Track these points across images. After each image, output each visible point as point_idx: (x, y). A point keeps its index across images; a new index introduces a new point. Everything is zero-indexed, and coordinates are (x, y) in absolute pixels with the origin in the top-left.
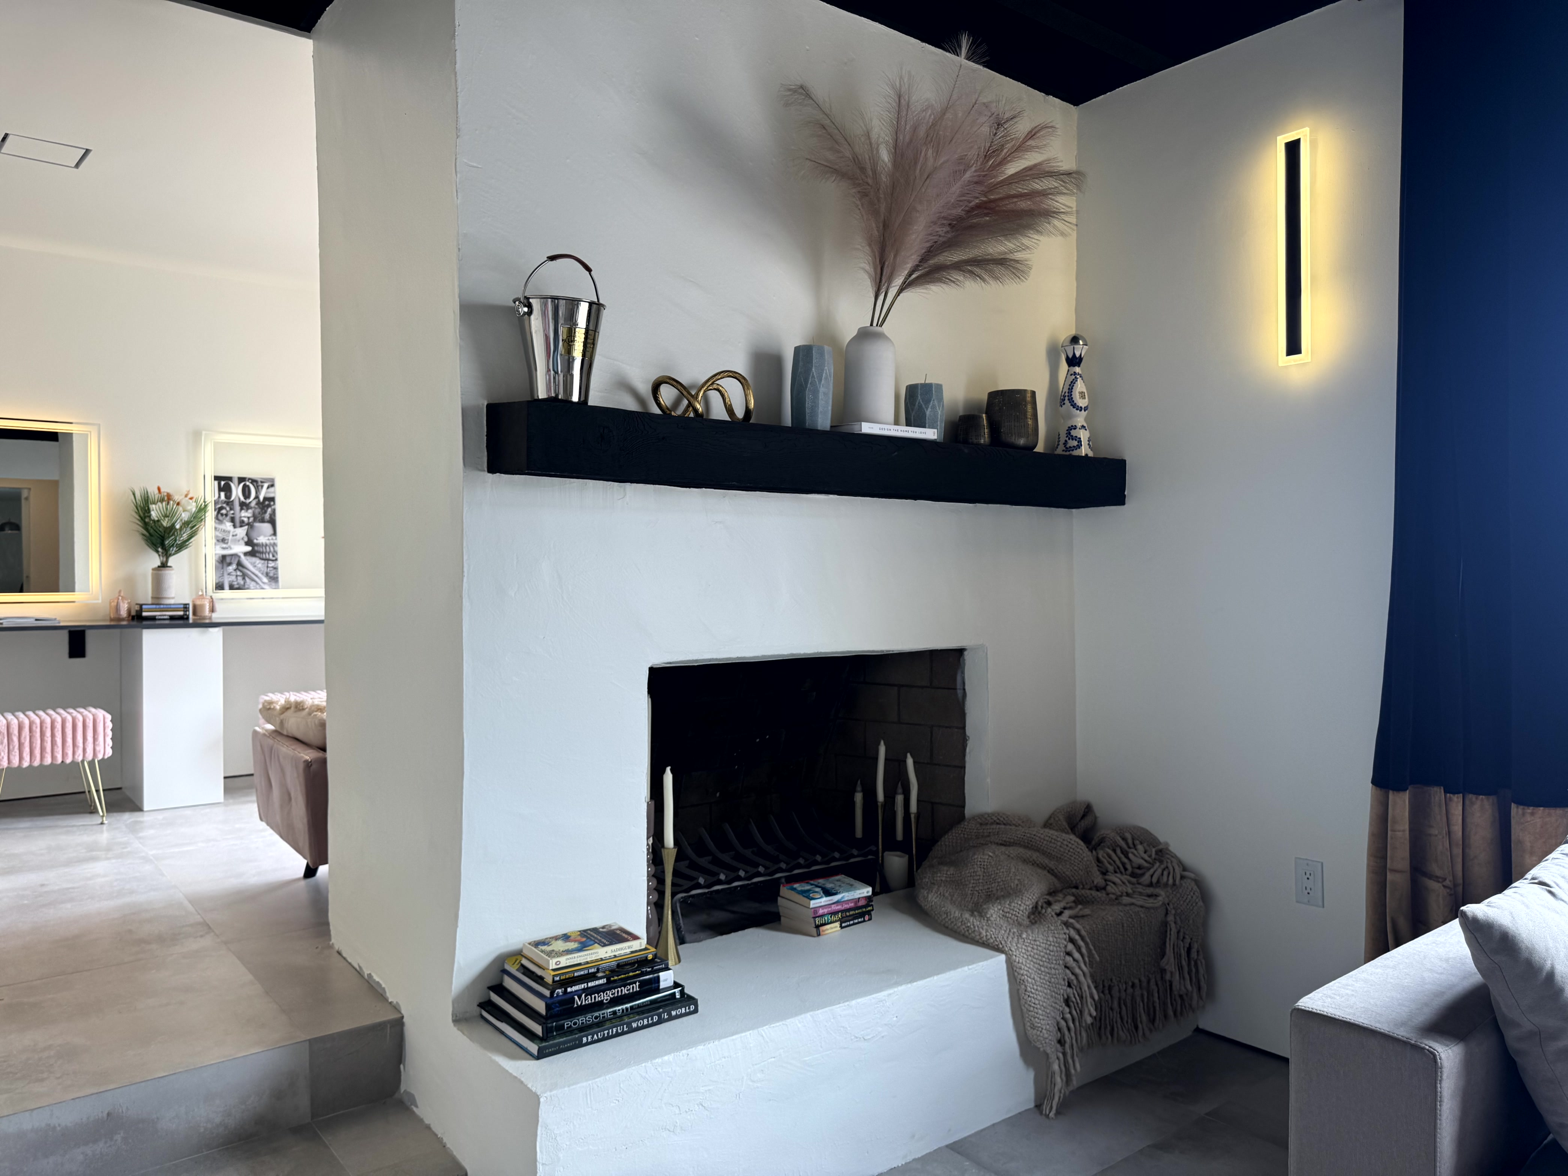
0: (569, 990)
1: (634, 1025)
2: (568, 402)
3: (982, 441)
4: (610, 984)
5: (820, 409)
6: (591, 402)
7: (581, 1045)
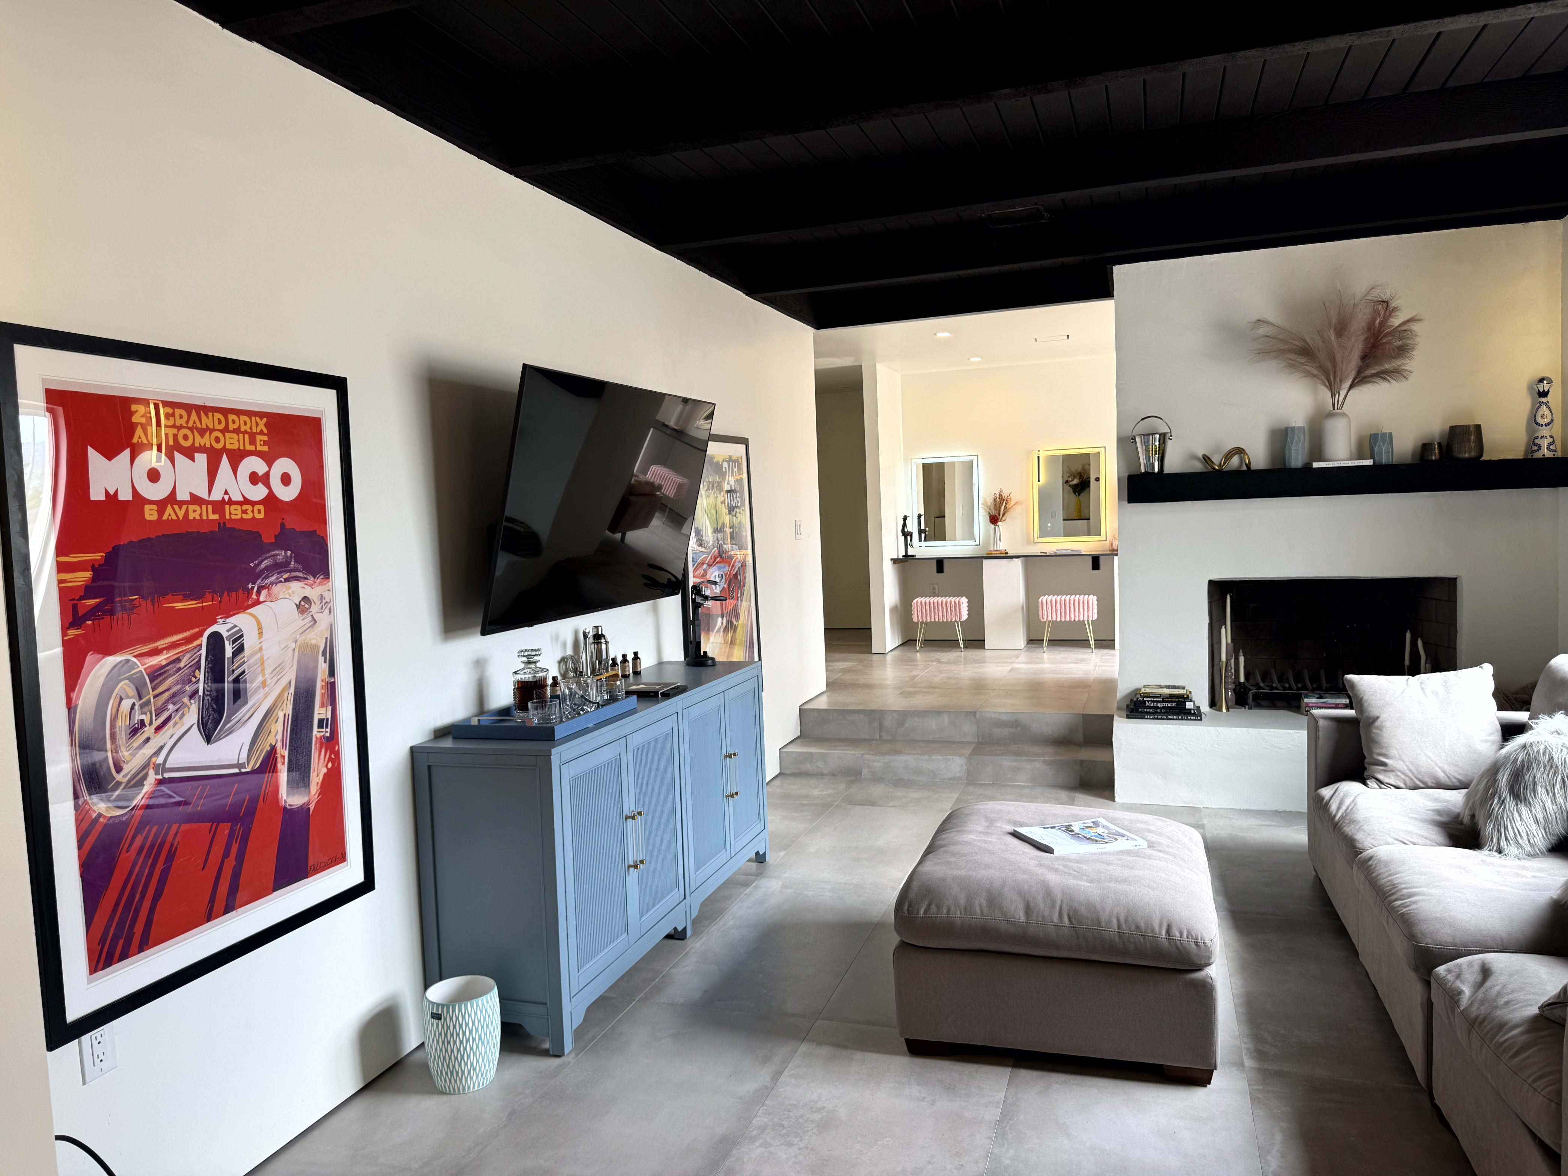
0: (1145, 699)
1: (1170, 717)
2: (1154, 473)
3: (1434, 458)
4: (1163, 701)
5: (1293, 458)
6: (1167, 470)
7: (1144, 718)
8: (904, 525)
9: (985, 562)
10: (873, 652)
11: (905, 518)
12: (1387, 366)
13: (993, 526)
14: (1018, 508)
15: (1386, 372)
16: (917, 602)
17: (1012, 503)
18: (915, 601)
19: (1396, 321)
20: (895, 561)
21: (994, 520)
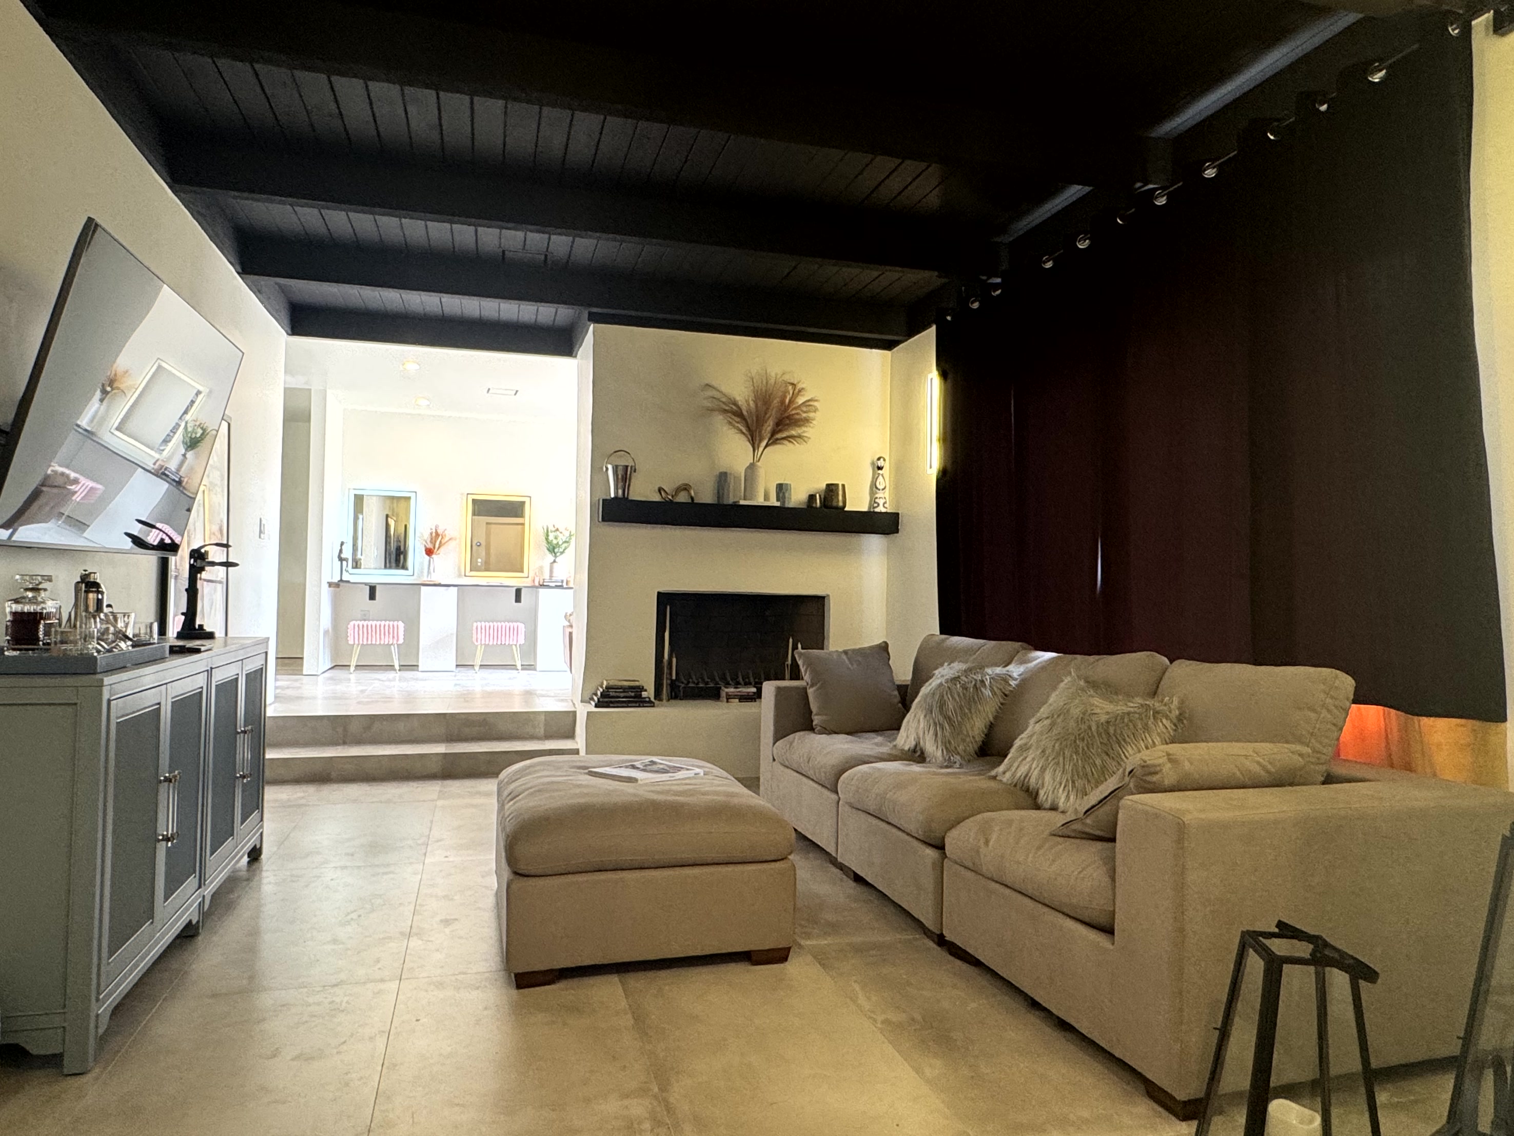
0: (609, 690)
1: (629, 705)
3: (817, 506)
4: (624, 692)
6: (632, 498)
7: (609, 707)
8: (341, 551)
9: (423, 588)
10: (305, 673)
11: (342, 544)
12: (793, 433)
13: (427, 557)
14: (452, 544)
15: (793, 437)
16: (354, 625)
17: (447, 539)
18: (352, 623)
19: (800, 400)
20: (330, 584)
21: (429, 552)
